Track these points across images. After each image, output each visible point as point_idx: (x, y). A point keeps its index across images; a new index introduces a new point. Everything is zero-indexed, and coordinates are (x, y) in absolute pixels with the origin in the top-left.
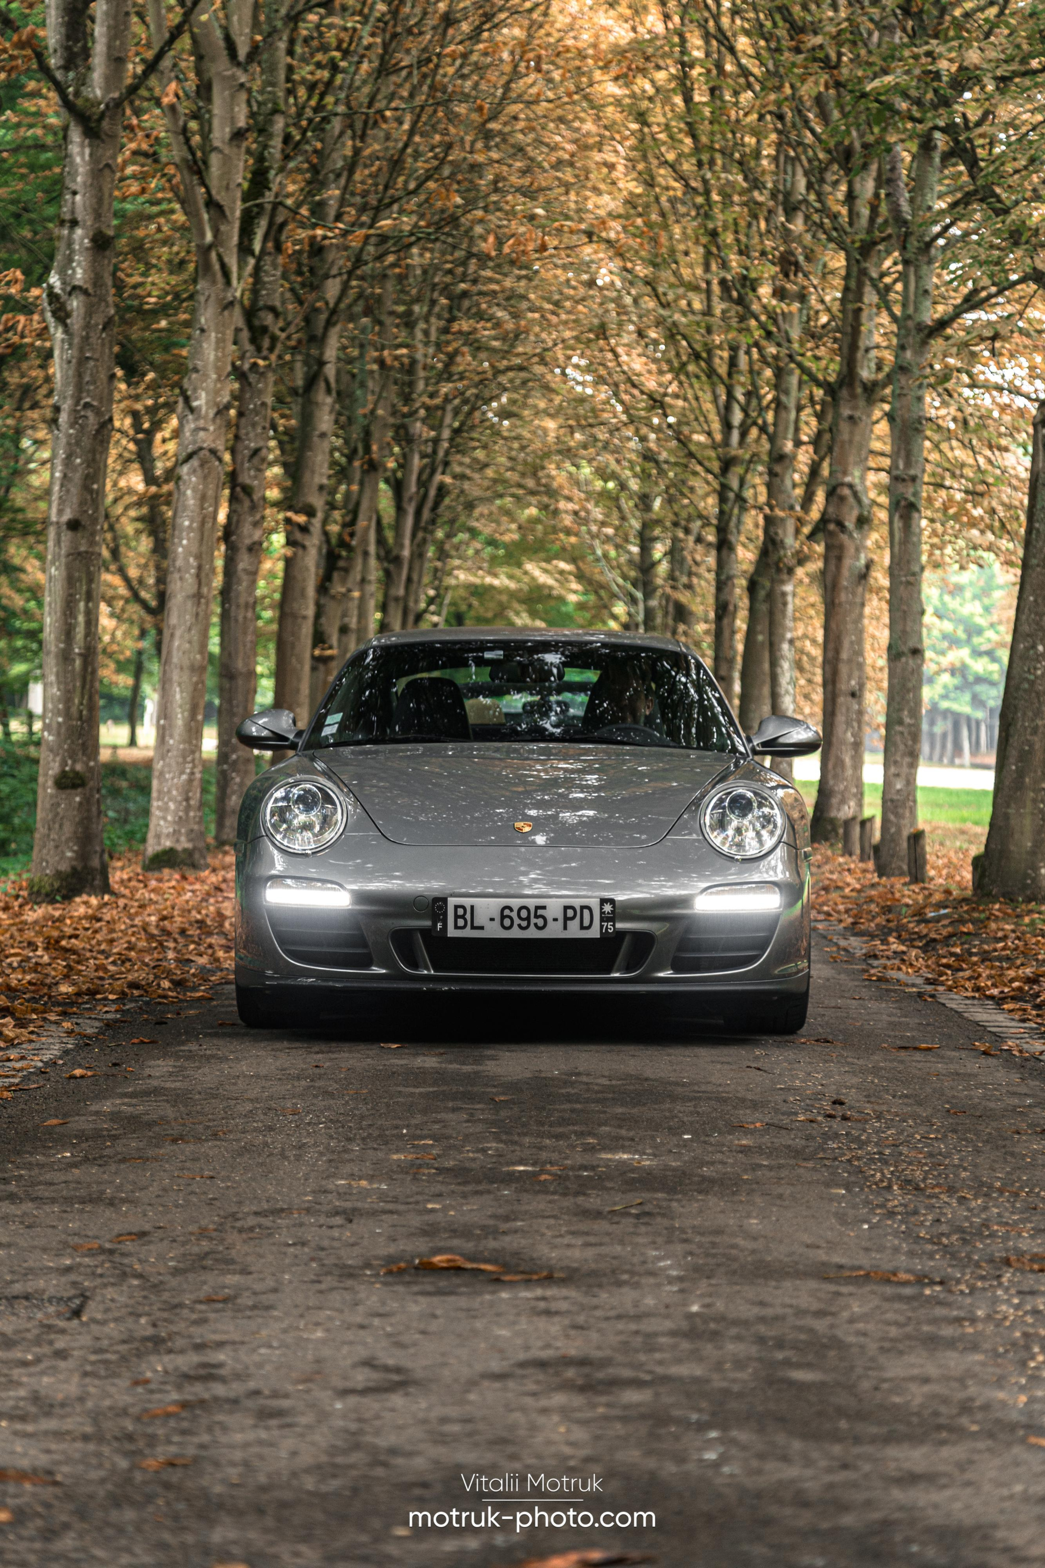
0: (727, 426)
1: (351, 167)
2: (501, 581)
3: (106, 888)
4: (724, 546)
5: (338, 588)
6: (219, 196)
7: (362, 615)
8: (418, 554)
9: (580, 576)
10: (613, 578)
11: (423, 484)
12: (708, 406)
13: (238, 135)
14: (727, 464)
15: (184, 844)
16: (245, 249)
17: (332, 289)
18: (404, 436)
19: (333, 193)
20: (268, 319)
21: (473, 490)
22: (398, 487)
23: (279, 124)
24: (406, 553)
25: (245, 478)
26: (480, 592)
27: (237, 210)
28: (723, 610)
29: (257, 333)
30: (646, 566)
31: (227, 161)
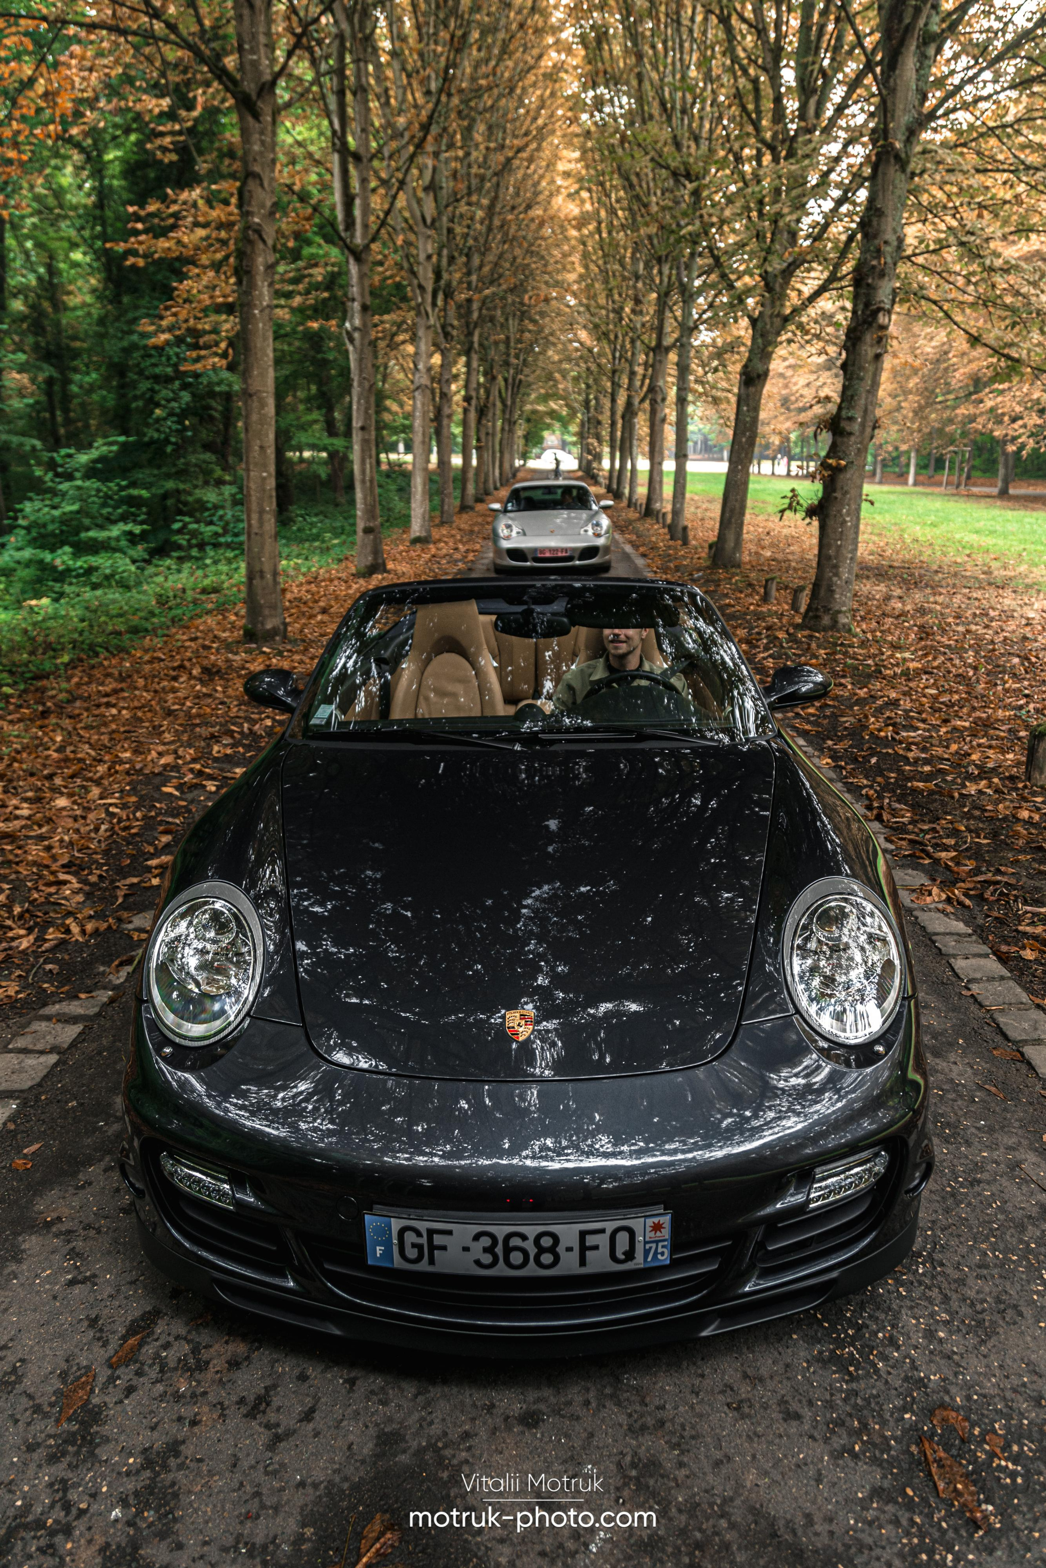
0: (614, 358)
1: (481, 267)
2: (541, 408)
3: (385, 570)
4: (613, 400)
5: (484, 422)
6: (423, 283)
7: (494, 426)
8: (513, 403)
9: (567, 405)
10: (576, 405)
11: (514, 380)
12: (608, 350)
13: (429, 257)
14: (614, 372)
15: (424, 534)
16: (434, 304)
17: (475, 315)
18: (507, 364)
19: (474, 278)
20: (449, 329)
21: (531, 379)
22: (506, 380)
23: (445, 252)
24: (509, 403)
25: (445, 390)
26: (534, 412)
27: (429, 287)
28: (613, 424)
29: (447, 335)
30: (587, 402)
31: (425, 269)
